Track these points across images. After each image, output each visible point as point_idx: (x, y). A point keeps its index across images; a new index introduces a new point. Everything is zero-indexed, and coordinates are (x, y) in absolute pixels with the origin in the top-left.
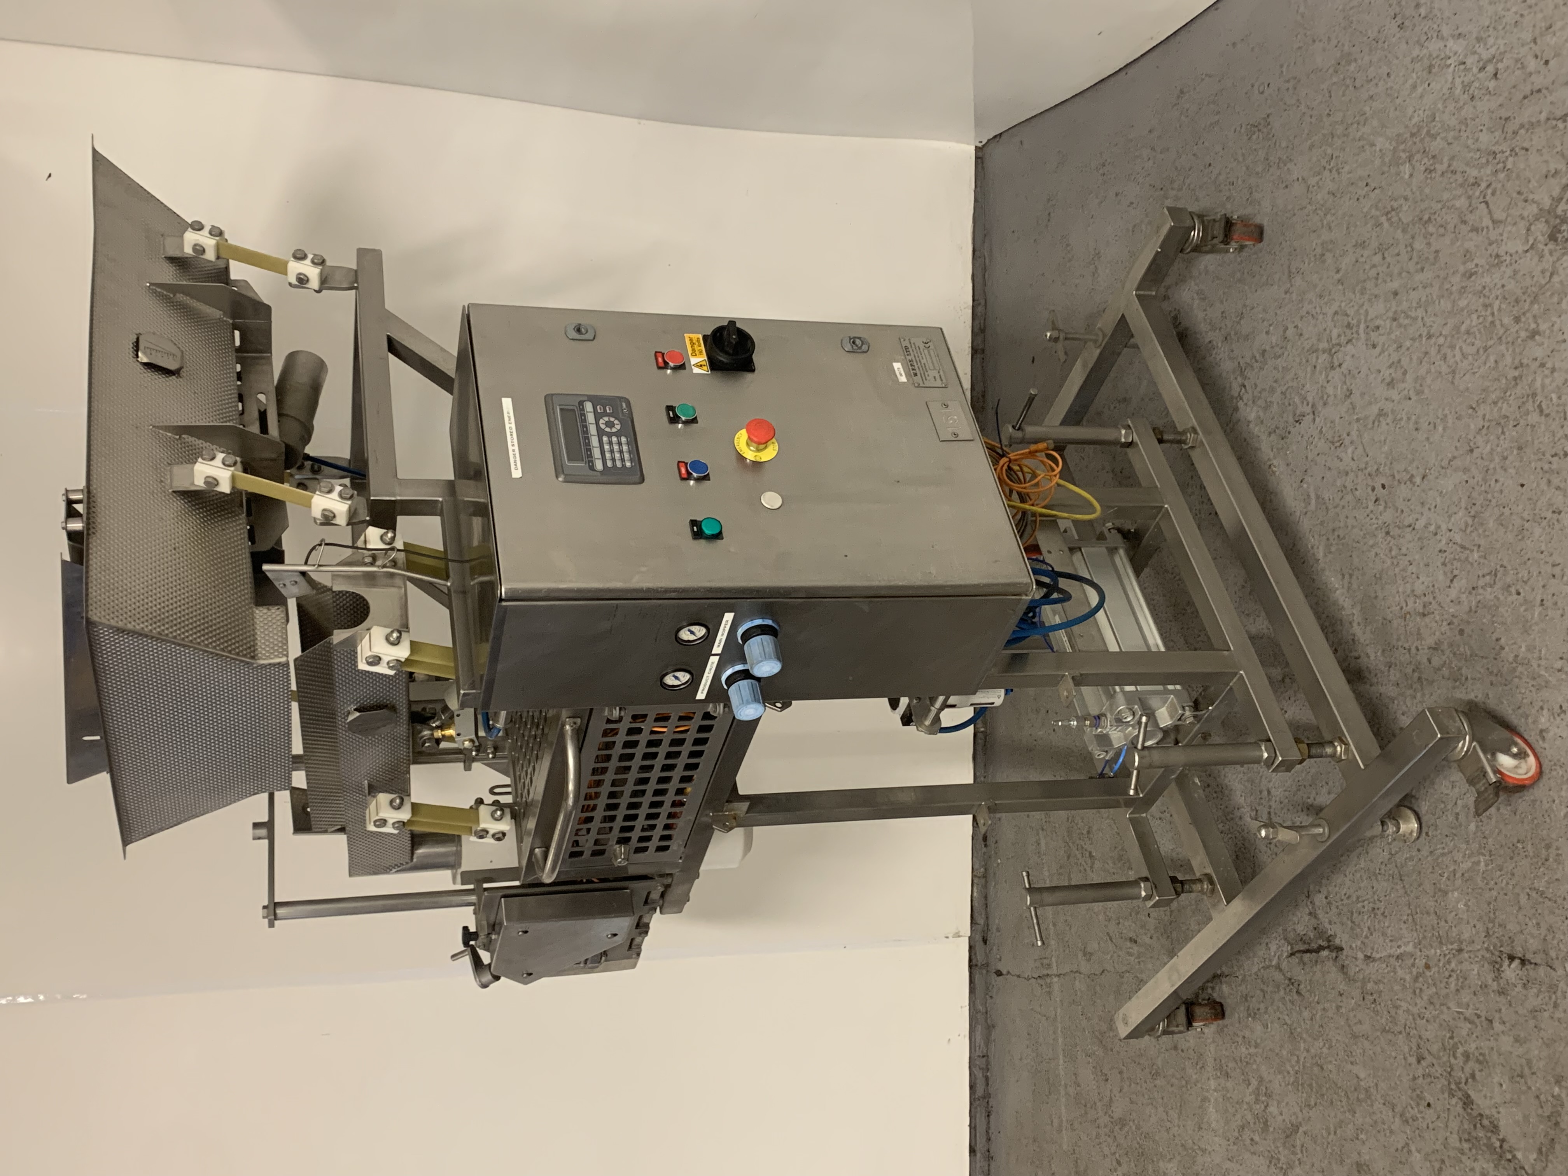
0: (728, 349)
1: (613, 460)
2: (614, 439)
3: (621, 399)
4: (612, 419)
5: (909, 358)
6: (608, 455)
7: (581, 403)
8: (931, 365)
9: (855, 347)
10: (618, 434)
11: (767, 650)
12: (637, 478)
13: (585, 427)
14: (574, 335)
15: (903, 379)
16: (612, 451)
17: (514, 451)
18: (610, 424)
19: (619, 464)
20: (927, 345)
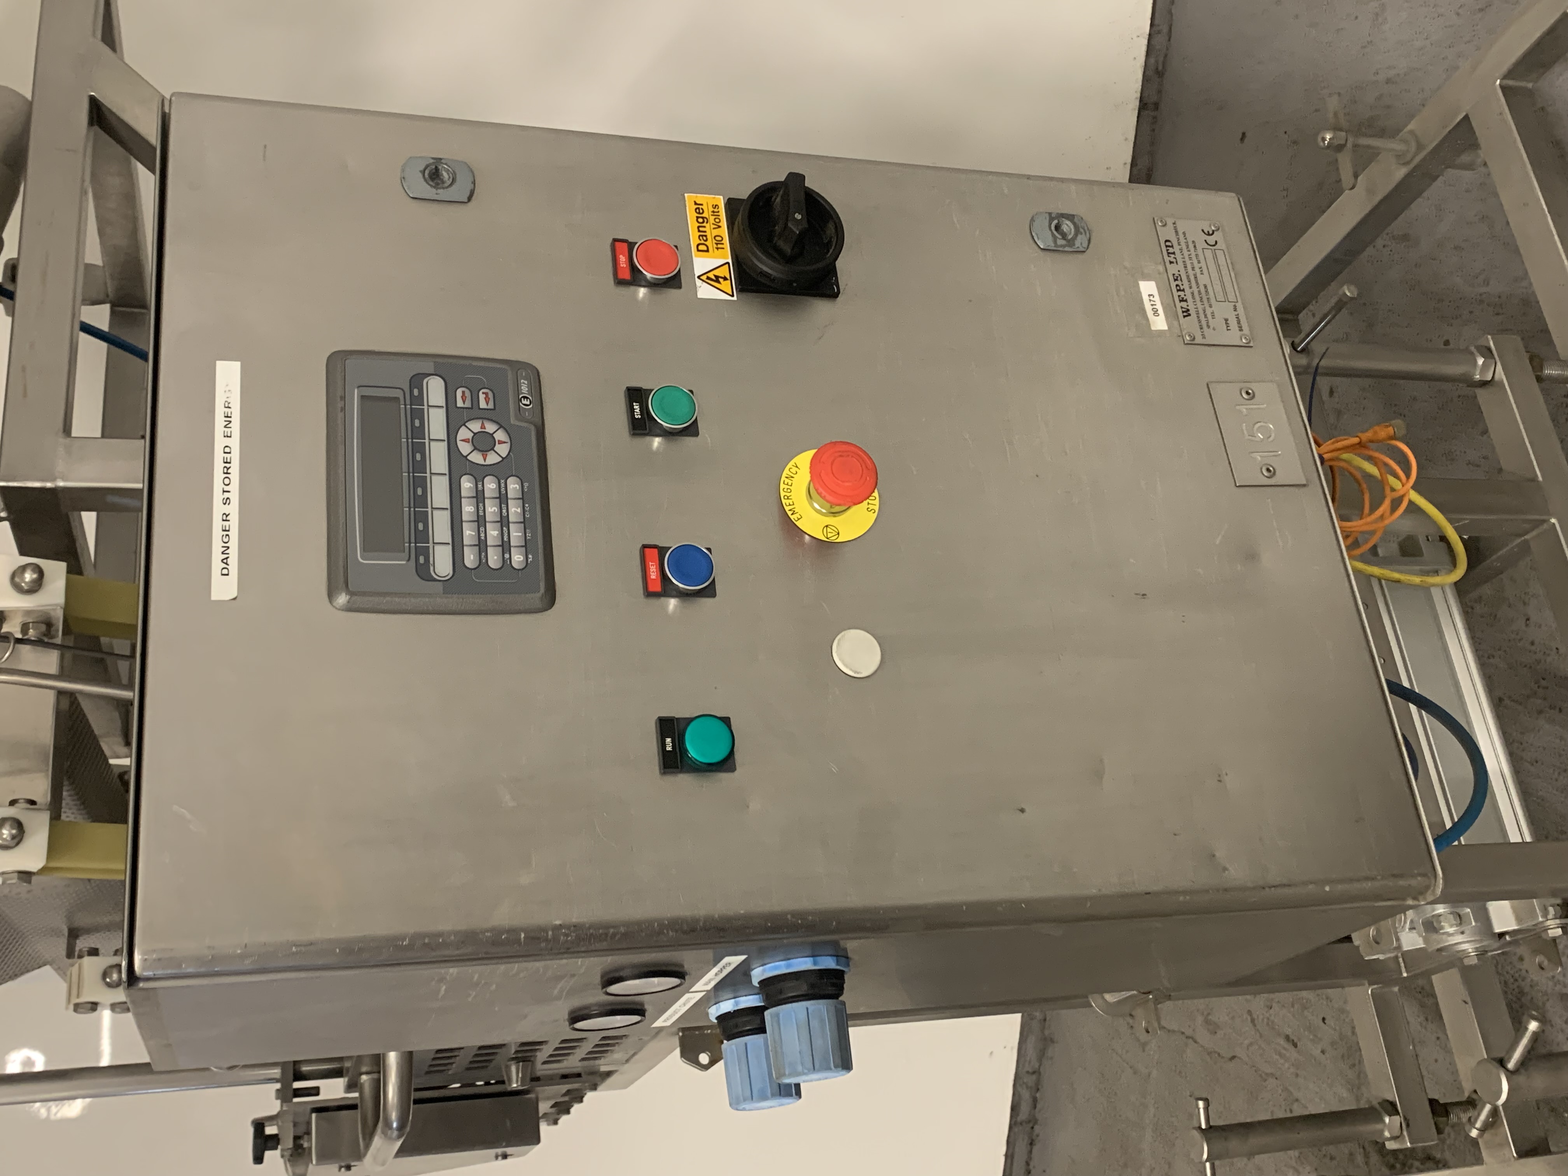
0: (781, 244)
1: (482, 545)
2: (490, 485)
3: (517, 366)
4: (490, 428)
5: (1173, 269)
6: (469, 533)
7: (417, 381)
8: (1218, 288)
9: (1061, 242)
10: (500, 471)
11: (818, 1042)
12: (536, 597)
13: (419, 449)
14: (425, 190)
15: (1160, 323)
16: (480, 521)
17: (226, 517)
18: (483, 442)
19: (494, 559)
20: (1211, 240)
